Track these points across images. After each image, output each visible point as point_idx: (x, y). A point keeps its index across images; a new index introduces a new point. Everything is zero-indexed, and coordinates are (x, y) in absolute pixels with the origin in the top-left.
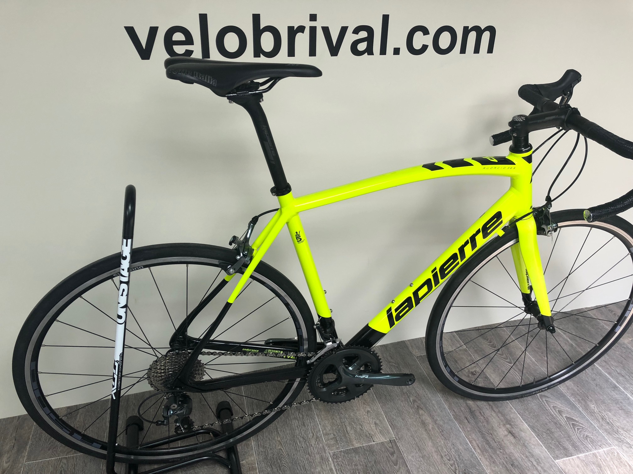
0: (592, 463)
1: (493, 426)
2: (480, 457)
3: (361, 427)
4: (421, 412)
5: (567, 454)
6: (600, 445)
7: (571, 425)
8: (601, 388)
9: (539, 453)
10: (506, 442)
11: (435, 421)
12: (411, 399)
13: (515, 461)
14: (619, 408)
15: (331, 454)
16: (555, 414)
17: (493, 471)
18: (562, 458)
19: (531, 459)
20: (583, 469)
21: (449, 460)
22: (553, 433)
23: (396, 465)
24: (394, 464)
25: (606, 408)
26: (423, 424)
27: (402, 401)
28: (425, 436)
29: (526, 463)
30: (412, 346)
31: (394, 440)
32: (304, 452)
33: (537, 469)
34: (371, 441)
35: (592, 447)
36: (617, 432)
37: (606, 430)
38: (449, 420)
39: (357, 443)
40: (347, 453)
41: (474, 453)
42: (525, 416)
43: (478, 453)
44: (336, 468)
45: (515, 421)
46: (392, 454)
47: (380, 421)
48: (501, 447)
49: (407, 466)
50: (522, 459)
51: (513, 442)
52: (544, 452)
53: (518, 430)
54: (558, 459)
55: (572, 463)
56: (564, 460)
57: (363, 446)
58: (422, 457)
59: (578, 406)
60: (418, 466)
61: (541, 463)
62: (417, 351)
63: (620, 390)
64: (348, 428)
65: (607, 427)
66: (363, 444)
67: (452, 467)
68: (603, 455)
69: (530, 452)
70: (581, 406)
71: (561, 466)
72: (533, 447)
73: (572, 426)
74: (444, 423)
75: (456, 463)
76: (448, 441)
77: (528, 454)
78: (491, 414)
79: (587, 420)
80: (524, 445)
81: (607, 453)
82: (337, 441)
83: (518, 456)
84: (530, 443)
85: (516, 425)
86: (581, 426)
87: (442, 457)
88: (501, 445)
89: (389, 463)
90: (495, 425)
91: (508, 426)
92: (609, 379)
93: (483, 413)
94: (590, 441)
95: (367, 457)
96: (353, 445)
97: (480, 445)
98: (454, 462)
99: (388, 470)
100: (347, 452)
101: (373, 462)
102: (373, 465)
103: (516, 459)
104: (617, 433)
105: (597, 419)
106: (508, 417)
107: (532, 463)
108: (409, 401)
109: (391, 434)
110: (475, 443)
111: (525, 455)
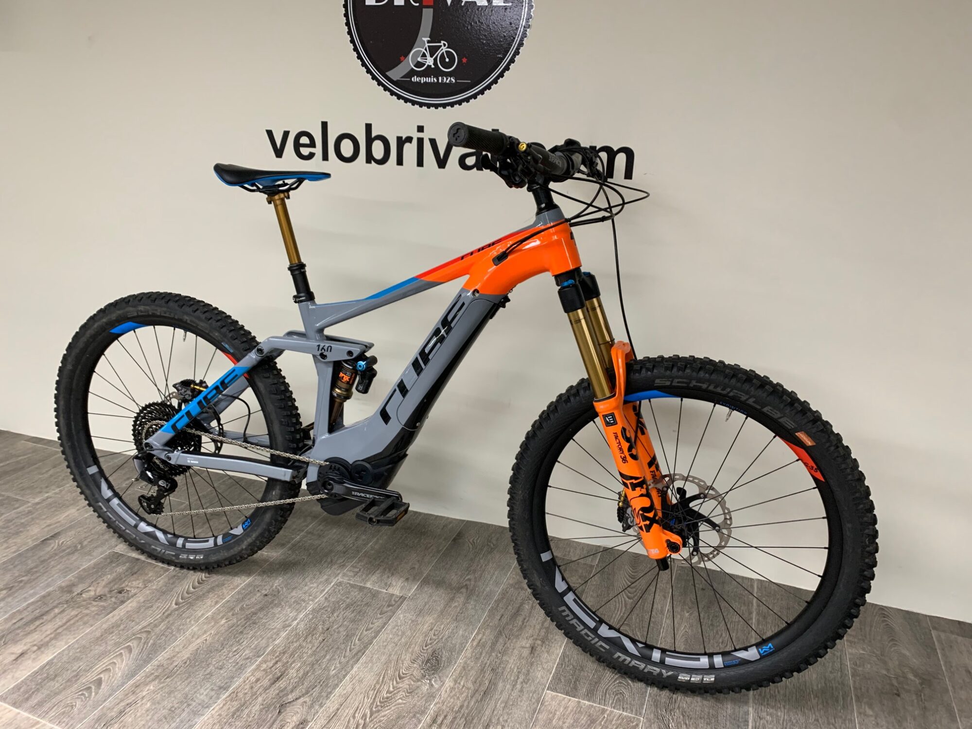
0: (588, 714)
1: (522, 635)
2: (469, 648)
3: (390, 575)
4: (464, 590)
5: (572, 691)
6: (625, 706)
9: (539, 676)
10: (516, 652)
11: (466, 603)
12: (468, 577)
13: (500, 669)
15: (339, 581)
17: (465, 663)
18: (558, 692)
19: (521, 676)
20: (567, 712)
21: (434, 635)
22: (583, 670)
23: (380, 614)
26: (452, 599)
27: (456, 575)
28: (439, 609)
29: (511, 676)
31: (406, 598)
32: (319, 569)
33: (514, 686)
34: (384, 588)
35: (612, 704)
36: (669, 710)
37: (656, 702)
38: (482, 609)
39: (370, 584)
40: (352, 587)
41: (467, 643)
43: (472, 645)
44: (328, 592)
45: (552, 643)
46: (389, 606)
48: (504, 652)
49: (389, 620)
50: (512, 670)
51: (523, 655)
52: (546, 679)
53: (545, 651)
54: (552, 691)
55: (565, 702)
56: (557, 696)
57: (372, 589)
58: (413, 621)
60: (399, 624)
61: (527, 684)
64: (378, 572)
65: (664, 701)
66: (374, 587)
67: (430, 640)
68: (614, 717)
69: (528, 671)
71: (546, 697)
73: (615, 677)
74: (472, 609)
75: (437, 640)
76: (455, 622)
77: (524, 671)
78: (535, 626)
80: (532, 664)
81: (622, 718)
82: (356, 575)
83: (511, 667)
84: (542, 664)
85: (549, 645)
86: (628, 683)
87: (431, 629)
88: (506, 651)
89: (378, 609)
90: (525, 636)
91: (539, 642)
93: (528, 620)
94: (619, 698)
95: (365, 597)
96: (365, 584)
97: (483, 640)
99: (370, 613)
101: (364, 603)
102: (362, 605)
103: (504, 669)
106: (550, 636)
107: (516, 678)
108: (464, 577)
109: (409, 593)
110: (480, 636)
111: (520, 670)
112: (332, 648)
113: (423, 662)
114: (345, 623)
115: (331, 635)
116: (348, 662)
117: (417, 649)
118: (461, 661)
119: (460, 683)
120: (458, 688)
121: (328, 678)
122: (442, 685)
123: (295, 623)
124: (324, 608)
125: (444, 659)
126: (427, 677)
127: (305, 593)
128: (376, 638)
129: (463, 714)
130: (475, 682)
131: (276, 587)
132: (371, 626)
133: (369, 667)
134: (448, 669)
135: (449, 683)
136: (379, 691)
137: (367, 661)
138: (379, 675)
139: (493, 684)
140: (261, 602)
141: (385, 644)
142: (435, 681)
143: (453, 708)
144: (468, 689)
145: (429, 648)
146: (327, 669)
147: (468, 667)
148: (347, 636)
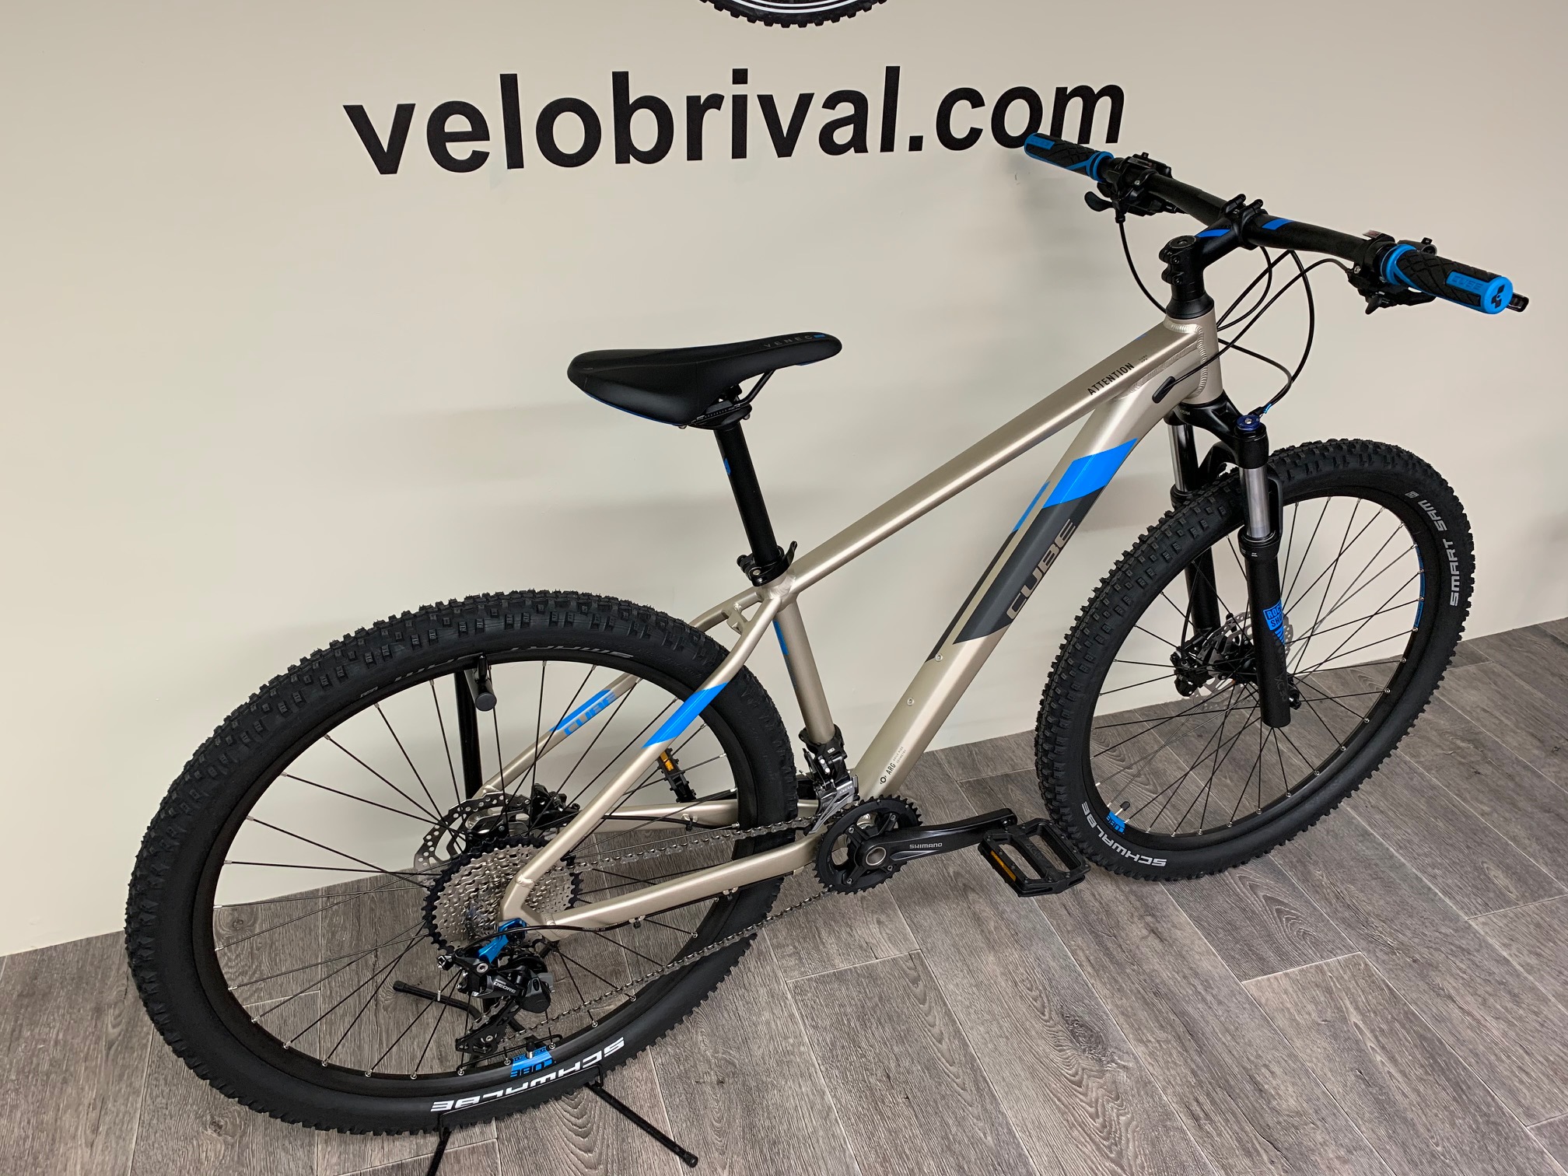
0: (1313, 985)
1: (1119, 919)
2: (1092, 982)
3: (848, 930)
4: (971, 896)
5: (1266, 969)
6: (1329, 948)
7: (1274, 912)
8: (1336, 836)
9: (1210, 968)
10: (1144, 950)
11: (1001, 914)
12: (951, 871)
13: (1161, 986)
14: (1371, 875)
15: (791, 985)
16: (1243, 892)
17: (1117, 1006)
18: (1253, 977)
19: (1192, 980)
20: (1295, 996)
21: (1030, 990)
22: (1236, 929)
23: (923, 1002)
24: (919, 1000)
25: (1345, 877)
26: (977, 919)
28: (982, 945)
29: (1184, 989)
30: (949, 762)
31: (918, 953)
32: (735, 983)
33: (1204, 1000)
34: (870, 957)
35: (1315, 954)
36: (1367, 924)
37: (1344, 920)
38: (1031, 911)
39: (842, 962)
40: (824, 983)
41: (1080, 975)
42: (1183, 897)
43: (1089, 973)
44: (801, 1013)
45: (1162, 909)
46: (916, 981)
47: (888, 916)
48: (1135, 960)
49: (945, 1004)
50: (1176, 981)
51: (1158, 951)
52: (1220, 966)
53: (1169, 925)
54: (1246, 979)
55: (1275, 985)
56: (1259, 982)
57: (855, 968)
58: (976, 986)
59: (1289, 874)
60: (967, 1003)
61: (1212, 988)
62: (960, 772)
63: (1374, 840)
64: (824, 934)
65: (1347, 914)
66: (854, 964)
67: (1036, 1001)
68: (1337, 969)
69: (1191, 969)
70: (1295, 875)
71: (1252, 993)
72: (1197, 957)
73: (1275, 915)
75: (1043, 996)
76: (1027, 952)
77: (1187, 971)
79: (1307, 902)
80: (1182, 956)
81: (1345, 965)
82: (800, 959)
83: (1168, 976)
84: (1192, 949)
85: (1164, 917)
86: (1295, 915)
87: (1016, 984)
88: (1134, 956)
89: (909, 998)
90: (1124, 919)
91: (1149, 919)
92: (1354, 818)
93: (1099, 894)
94: (1310, 941)
95: (864, 989)
96: (833, 966)
97: (1091, 958)
98: (1040, 992)
99: (905, 1010)
100: (822, 980)
101: (877, 999)
102: (877, 1005)
103: (1163, 982)
104: (1365, 924)
105: (1327, 899)
107: (1194, 989)
108: (946, 874)
109: (912, 943)
110: (1081, 954)
111: (1181, 974)
112: (935, 1102)
113: (1072, 1042)
114: (895, 1048)
115: (906, 1082)
116: (986, 1110)
117: (1038, 1026)
118: (1108, 1008)
119: (1150, 1041)
120: (1156, 1048)
121: (998, 1155)
122: (1135, 1058)
123: (829, 1097)
124: (832, 1045)
125: (1087, 1019)
126: (1103, 1059)
127: (771, 1038)
128: (968, 1046)
129: (1210, 1083)
130: (1162, 1026)
131: (715, 1058)
132: (936, 1030)
133: (1021, 1097)
134: (1110, 1030)
135: (1140, 1051)
136: (1083, 1125)
137: (1006, 1089)
138: (1047, 1099)
139: (1181, 1014)
140: (731, 1101)
141: (990, 1046)
142: (1120, 1058)
143: (1188, 1081)
144: (1168, 1042)
145: (1050, 1014)
146: (974, 1142)
147: (1127, 1010)
148: (928, 1070)
